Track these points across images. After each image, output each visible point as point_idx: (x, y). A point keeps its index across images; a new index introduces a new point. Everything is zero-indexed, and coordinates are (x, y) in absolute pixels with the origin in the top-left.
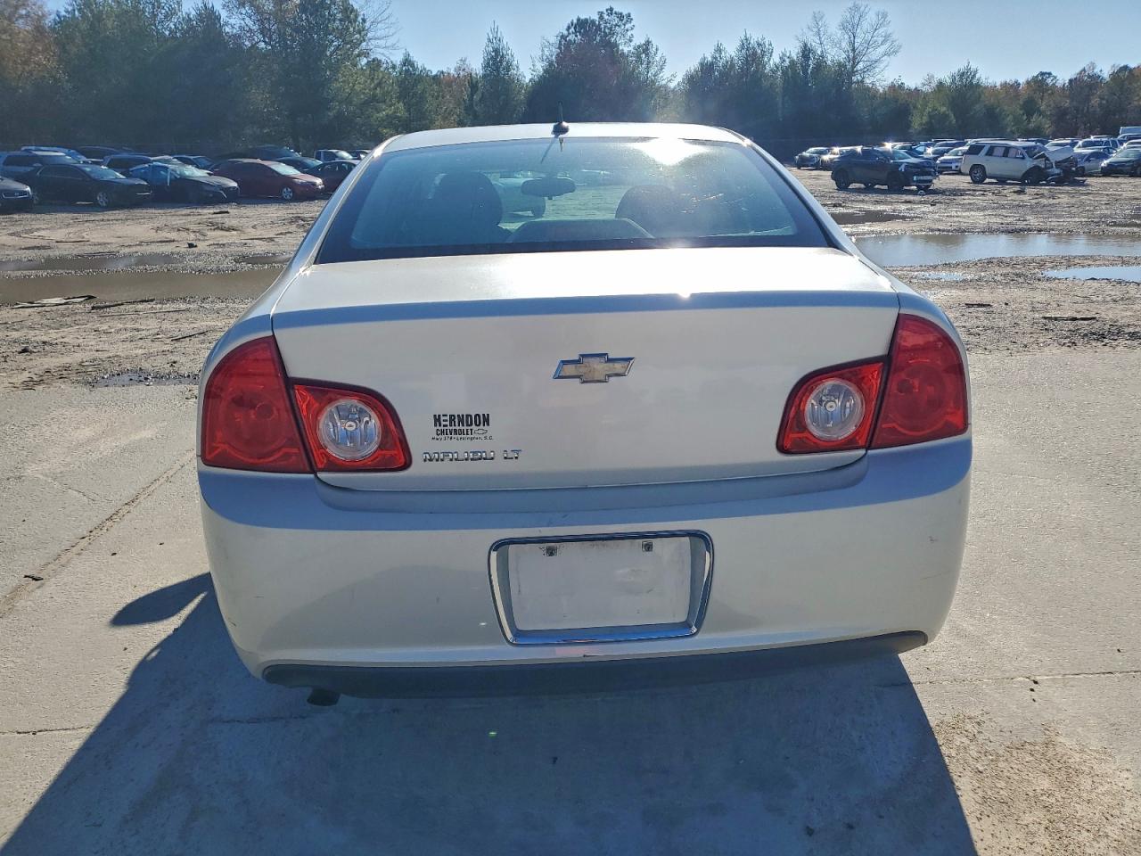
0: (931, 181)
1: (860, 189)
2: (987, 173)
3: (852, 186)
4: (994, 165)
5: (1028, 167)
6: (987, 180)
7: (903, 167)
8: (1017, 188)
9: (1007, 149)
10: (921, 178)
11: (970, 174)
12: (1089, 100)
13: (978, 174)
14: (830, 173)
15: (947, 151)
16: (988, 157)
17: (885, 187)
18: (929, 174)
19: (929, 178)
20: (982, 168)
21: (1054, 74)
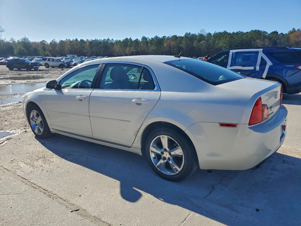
0: (38, 68)
1: (16, 70)
2: (49, 65)
3: (14, 69)
4: (51, 63)
5: (60, 64)
6: (50, 67)
7: (30, 63)
8: (62, 69)
9: (53, 60)
10: (36, 67)
11: (45, 66)
12: (56, 48)
13: (47, 65)
14: (6, 66)
15: (33, 60)
16: (48, 61)
17: (26, 69)
18: (37, 66)
19: (38, 67)
20: (48, 64)
21: (46, 41)
